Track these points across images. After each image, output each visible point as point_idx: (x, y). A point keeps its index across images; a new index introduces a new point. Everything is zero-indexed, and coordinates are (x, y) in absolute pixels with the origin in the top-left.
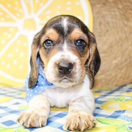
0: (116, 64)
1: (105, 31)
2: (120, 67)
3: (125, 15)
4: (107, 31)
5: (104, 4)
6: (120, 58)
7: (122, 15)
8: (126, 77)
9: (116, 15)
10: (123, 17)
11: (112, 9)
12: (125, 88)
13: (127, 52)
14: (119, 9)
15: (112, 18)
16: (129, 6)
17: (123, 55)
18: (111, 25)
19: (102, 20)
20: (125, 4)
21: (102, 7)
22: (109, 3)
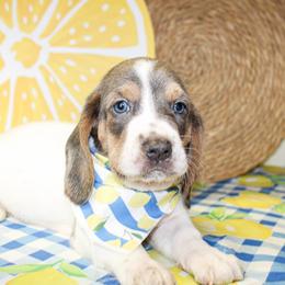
0: (214, 137)
1: (199, 72)
2: (222, 143)
3: (238, 45)
4: (202, 73)
5: (200, 19)
6: (222, 128)
7: (232, 42)
8: (231, 165)
9: (221, 43)
10: (234, 47)
11: (215, 31)
12: (227, 185)
13: (237, 116)
14: (227, 30)
15: (213, 48)
16: (246, 27)
17: (228, 122)
18: (210, 61)
19: (194, 51)
20: (239, 21)
21: (196, 24)
22: (210, 17)
